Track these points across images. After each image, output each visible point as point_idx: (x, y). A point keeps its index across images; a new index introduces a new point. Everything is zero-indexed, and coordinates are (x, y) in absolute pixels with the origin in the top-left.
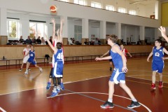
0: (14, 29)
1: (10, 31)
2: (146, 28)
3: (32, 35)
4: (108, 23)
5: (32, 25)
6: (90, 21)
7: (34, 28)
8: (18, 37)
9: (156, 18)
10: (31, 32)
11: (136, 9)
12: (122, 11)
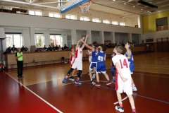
0: (40, 41)
1: (38, 42)
2: (132, 34)
3: (52, 44)
4: (105, 33)
5: (52, 37)
6: (92, 31)
7: (53, 39)
8: (43, 46)
9: (139, 27)
10: (52, 42)
11: (125, 21)
12: (115, 23)
